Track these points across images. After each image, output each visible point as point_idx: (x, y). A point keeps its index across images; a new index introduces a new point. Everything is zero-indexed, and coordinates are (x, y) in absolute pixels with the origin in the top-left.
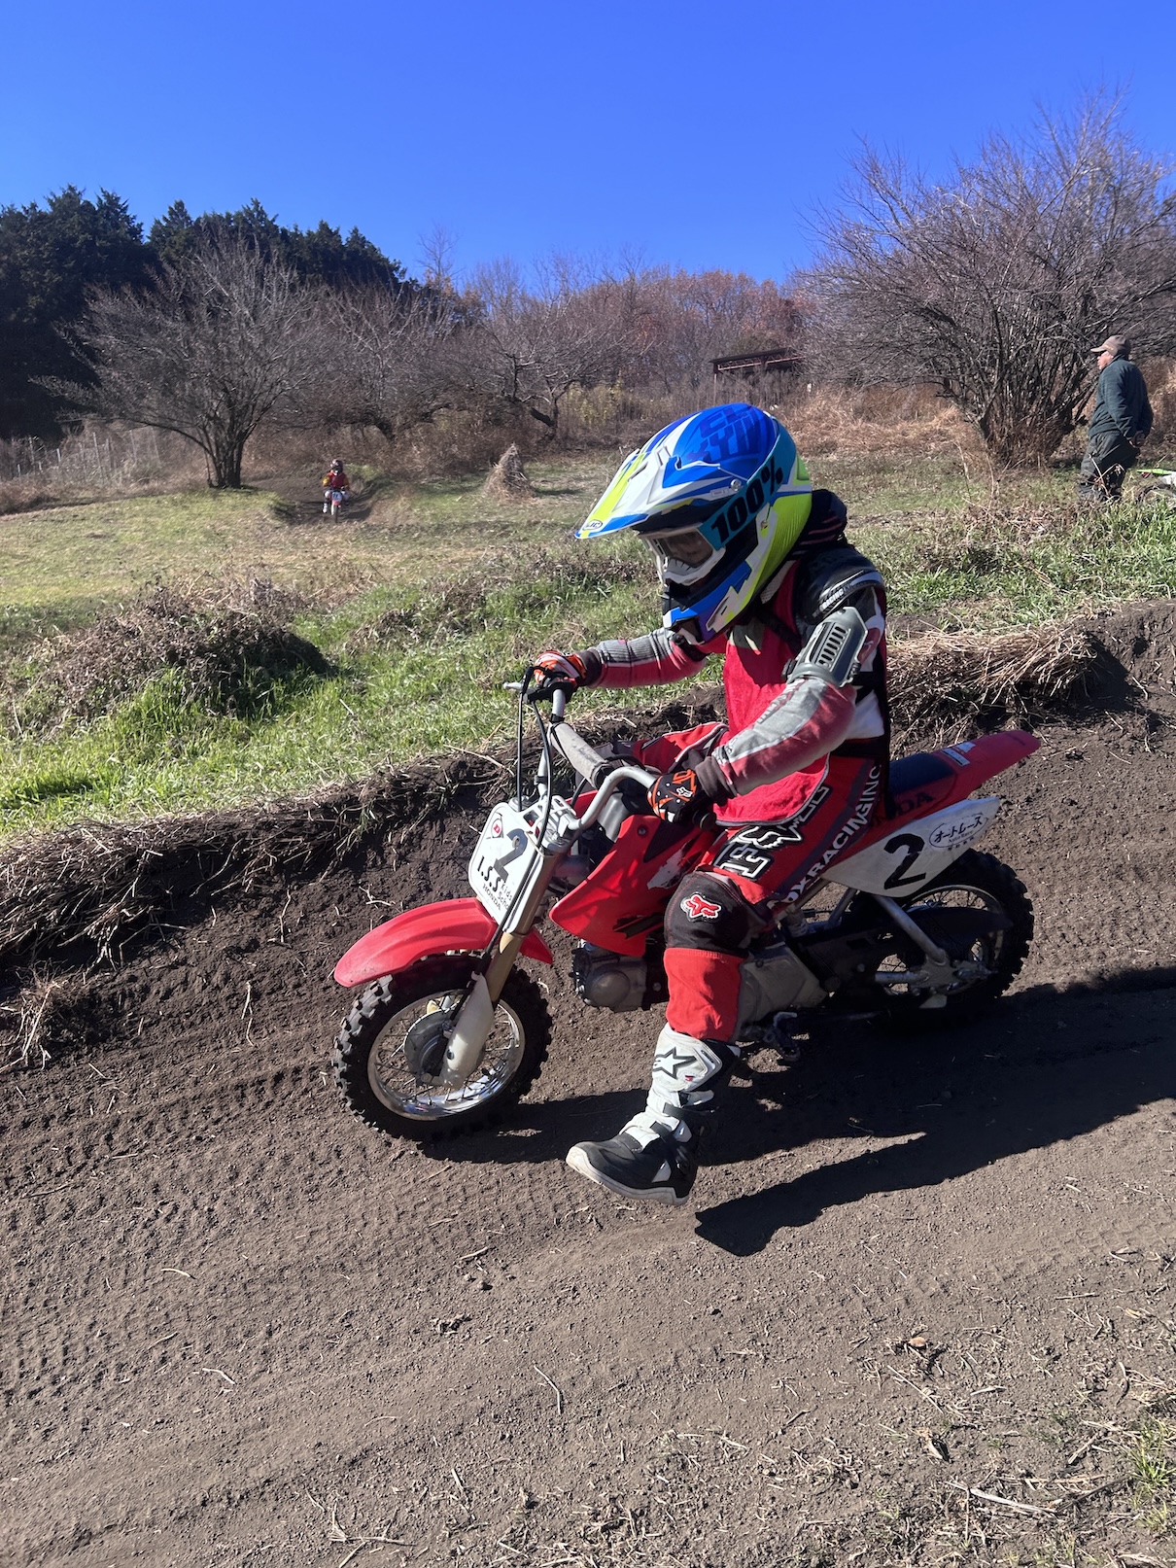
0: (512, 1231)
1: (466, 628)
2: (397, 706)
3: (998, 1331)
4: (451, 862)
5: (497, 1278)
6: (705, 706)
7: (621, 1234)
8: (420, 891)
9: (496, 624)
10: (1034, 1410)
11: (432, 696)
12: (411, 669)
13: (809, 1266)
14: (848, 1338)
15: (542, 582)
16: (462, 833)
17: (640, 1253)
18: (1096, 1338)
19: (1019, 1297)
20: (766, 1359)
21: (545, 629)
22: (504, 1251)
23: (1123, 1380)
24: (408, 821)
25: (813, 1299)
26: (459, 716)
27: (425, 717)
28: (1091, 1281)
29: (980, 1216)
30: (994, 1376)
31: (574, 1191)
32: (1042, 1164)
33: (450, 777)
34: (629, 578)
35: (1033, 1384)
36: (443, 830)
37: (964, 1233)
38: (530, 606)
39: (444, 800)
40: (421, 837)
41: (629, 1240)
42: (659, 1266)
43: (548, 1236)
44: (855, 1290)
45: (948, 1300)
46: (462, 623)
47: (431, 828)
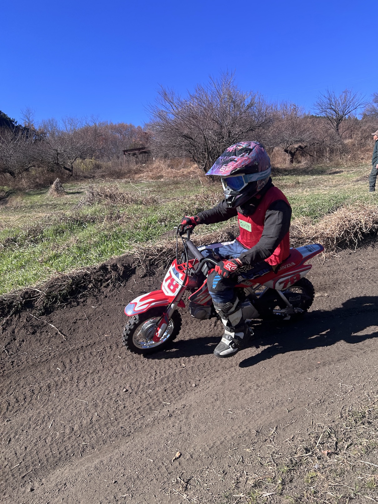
0: (43, 465)
1: (36, 242)
2: (9, 271)
3: (208, 468)
4: (23, 329)
5: (36, 485)
6: (114, 264)
7: (83, 459)
8: (12, 341)
9: (47, 239)
10: (219, 495)
11: (23, 267)
12: (15, 258)
13: (148, 457)
14: (160, 482)
15: (63, 224)
16: (27, 317)
17: (90, 465)
18: (237, 464)
19: (214, 454)
20: (132, 496)
21: (65, 240)
22: (40, 474)
23: (246, 477)
24: (6, 316)
25: (149, 469)
26: (30, 274)
27: (19, 275)
28: (236, 444)
29: (203, 428)
30: (206, 485)
31: (67, 445)
32: (222, 406)
33: (22, 298)
34: (94, 221)
35: (219, 485)
36: (20, 317)
37: (198, 435)
38: (59, 232)
39: (20, 306)
40: (11, 321)
41: (86, 460)
42: (96, 468)
43: (56, 465)
44: (163, 463)
45: (193, 460)
46: (34, 240)
47: (15, 317)
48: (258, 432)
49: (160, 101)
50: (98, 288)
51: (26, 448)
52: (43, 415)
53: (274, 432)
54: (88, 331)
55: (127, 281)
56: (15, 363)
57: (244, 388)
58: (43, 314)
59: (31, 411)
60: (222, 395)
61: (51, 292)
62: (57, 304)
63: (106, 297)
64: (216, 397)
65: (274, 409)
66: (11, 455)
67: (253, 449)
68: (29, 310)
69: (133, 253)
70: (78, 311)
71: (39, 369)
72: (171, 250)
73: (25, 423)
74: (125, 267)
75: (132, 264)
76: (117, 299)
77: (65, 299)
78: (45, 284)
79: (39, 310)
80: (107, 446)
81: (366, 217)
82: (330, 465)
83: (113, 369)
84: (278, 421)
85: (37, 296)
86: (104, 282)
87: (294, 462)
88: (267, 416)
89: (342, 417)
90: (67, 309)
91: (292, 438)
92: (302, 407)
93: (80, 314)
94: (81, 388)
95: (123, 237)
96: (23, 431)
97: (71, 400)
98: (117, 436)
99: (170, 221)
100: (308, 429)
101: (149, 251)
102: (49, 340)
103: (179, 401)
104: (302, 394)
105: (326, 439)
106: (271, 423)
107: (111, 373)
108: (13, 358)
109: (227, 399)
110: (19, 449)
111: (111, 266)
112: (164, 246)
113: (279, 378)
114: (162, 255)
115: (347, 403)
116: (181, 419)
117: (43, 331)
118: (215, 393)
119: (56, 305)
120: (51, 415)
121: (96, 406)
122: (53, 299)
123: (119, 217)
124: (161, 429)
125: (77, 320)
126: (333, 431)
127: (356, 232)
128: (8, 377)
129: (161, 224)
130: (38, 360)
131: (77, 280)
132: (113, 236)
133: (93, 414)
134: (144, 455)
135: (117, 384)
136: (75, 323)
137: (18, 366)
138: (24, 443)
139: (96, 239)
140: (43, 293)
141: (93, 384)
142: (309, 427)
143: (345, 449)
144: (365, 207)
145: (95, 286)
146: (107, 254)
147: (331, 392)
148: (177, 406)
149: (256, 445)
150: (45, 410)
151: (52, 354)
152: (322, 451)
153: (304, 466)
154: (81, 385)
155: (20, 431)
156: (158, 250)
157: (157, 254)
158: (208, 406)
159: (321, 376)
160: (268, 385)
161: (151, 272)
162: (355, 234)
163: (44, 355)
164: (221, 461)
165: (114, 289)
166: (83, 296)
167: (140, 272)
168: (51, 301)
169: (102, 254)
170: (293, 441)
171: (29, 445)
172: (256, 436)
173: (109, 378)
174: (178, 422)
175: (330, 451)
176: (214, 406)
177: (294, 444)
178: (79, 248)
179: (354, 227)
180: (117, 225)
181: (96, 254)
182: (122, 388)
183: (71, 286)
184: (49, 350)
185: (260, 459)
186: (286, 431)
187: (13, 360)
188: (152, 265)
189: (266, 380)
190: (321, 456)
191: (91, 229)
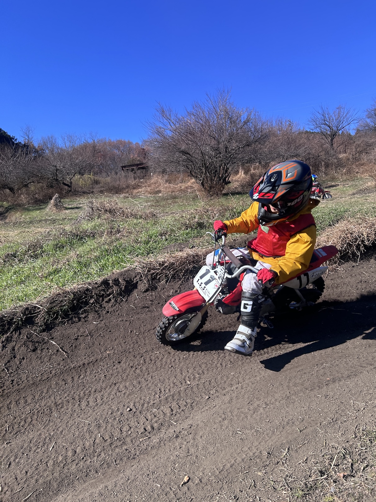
1: (36, 257)
2: (9, 287)
3: (218, 493)
4: (23, 346)
6: (116, 279)
7: (87, 484)
8: (11, 358)
9: (47, 254)
11: (22, 282)
12: (15, 273)
13: (155, 482)
15: (63, 239)
16: (28, 334)
17: (94, 490)
18: (249, 488)
19: (224, 478)
21: (65, 255)
24: (6, 333)
25: (156, 495)
26: (30, 289)
27: (18, 291)
28: (247, 467)
29: (211, 449)
32: (230, 425)
33: (22, 314)
34: (94, 236)
36: (20, 334)
37: (206, 457)
38: (59, 247)
39: (20, 322)
40: (12, 338)
41: (90, 486)
42: (101, 494)
43: (59, 490)
44: (170, 488)
45: (202, 485)
46: (34, 255)
47: (16, 334)
48: (269, 454)
49: (158, 118)
50: (100, 303)
51: (27, 472)
52: (44, 437)
53: (286, 454)
54: (90, 347)
55: (129, 296)
56: (15, 382)
57: (252, 406)
58: (44, 331)
59: (31, 433)
60: (230, 414)
61: (52, 308)
62: (58, 320)
63: (108, 312)
64: (223, 416)
65: (285, 428)
66: (10, 480)
67: (265, 472)
68: (30, 327)
69: (135, 267)
70: (79, 327)
71: (40, 388)
72: (173, 264)
73: (26, 445)
74: (127, 281)
75: (133, 279)
76: (119, 314)
77: (66, 315)
78: (46, 299)
79: (40, 326)
80: (111, 470)
81: (368, 230)
82: (347, 489)
83: (116, 388)
84: (289, 442)
85: (38, 312)
86: (106, 297)
87: (309, 486)
88: (278, 437)
89: (356, 437)
90: (68, 325)
91: (306, 460)
92: (314, 426)
93: (81, 330)
94: (83, 408)
95: (124, 251)
96: (23, 454)
97: (73, 420)
98: (121, 459)
99: (170, 235)
100: (321, 451)
101: (150, 265)
102: (50, 358)
103: (185, 421)
104: (313, 412)
105: (340, 461)
106: (282, 444)
107: (114, 391)
108: (13, 377)
109: (235, 418)
110: (20, 474)
111: (113, 281)
112: (166, 260)
113: (288, 396)
114: (164, 269)
115: (360, 422)
116: (188, 441)
117: (44, 348)
118: (222, 412)
119: (57, 322)
120: (53, 436)
121: (99, 426)
122: (54, 315)
123: (119, 231)
124: (168, 450)
125: (78, 336)
126: (348, 452)
127: (358, 244)
128: (8, 397)
129: (162, 238)
130: (39, 378)
131: (78, 295)
132: (113, 250)
133: (96, 435)
134: (151, 480)
135: (121, 403)
136: (76, 339)
137: (18, 385)
138: (24, 466)
139: (97, 254)
140: (43, 309)
141: (96, 403)
142: (322, 448)
143: (361, 471)
144: (366, 220)
145: (97, 301)
146: (108, 269)
147: (343, 411)
148: (183, 426)
149: (268, 468)
150: (46, 432)
151: (53, 372)
152: (338, 473)
153: (320, 490)
154: (84, 404)
155: (20, 454)
156: (160, 264)
157: (159, 269)
158: (215, 426)
159: (332, 394)
160: (277, 403)
161: (153, 287)
162: (357, 247)
163: (45, 373)
164: (232, 486)
165: (116, 304)
166: (85, 311)
167: (142, 286)
168: (51, 318)
169: (103, 268)
170: (306, 463)
171: (30, 469)
172: (268, 458)
173: (112, 397)
174: (185, 443)
175: (346, 474)
176: (222, 426)
177: (308, 466)
178: (79, 262)
179: (356, 239)
180: (117, 240)
181: (96, 269)
182: (126, 407)
183: (73, 301)
184: (50, 368)
185: (272, 483)
186: (298, 452)
187: (13, 378)
188: (153, 279)
189: (274, 398)
190: (336, 479)
191: (90, 244)
